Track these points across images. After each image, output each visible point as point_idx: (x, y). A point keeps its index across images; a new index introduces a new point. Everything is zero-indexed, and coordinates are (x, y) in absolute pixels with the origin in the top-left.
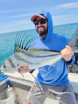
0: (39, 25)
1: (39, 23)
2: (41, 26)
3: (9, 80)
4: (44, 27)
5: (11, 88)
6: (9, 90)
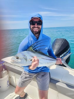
0: (36, 26)
1: (36, 24)
2: (37, 27)
3: (4, 65)
5: (6, 71)
6: (4, 72)
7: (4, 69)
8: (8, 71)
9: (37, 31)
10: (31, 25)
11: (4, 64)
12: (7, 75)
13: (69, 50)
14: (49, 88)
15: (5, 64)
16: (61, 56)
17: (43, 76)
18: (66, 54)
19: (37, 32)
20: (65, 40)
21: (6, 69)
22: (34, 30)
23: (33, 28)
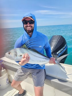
0: (28, 25)
1: (28, 23)
2: (30, 26)
4: (32, 27)
5: (5, 70)
6: (3, 71)
7: (2, 68)
8: (7, 70)
9: (30, 29)
10: (24, 25)
11: (2, 63)
12: (6, 73)
13: (66, 47)
14: (45, 84)
15: (4, 63)
16: (58, 53)
17: (37, 73)
18: (63, 50)
19: (30, 31)
20: (62, 37)
21: (4, 68)
22: (27, 29)
23: (26, 27)
